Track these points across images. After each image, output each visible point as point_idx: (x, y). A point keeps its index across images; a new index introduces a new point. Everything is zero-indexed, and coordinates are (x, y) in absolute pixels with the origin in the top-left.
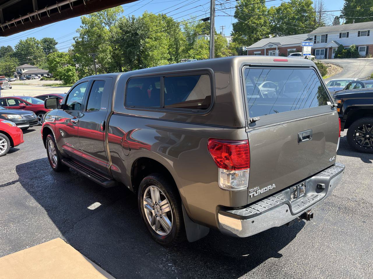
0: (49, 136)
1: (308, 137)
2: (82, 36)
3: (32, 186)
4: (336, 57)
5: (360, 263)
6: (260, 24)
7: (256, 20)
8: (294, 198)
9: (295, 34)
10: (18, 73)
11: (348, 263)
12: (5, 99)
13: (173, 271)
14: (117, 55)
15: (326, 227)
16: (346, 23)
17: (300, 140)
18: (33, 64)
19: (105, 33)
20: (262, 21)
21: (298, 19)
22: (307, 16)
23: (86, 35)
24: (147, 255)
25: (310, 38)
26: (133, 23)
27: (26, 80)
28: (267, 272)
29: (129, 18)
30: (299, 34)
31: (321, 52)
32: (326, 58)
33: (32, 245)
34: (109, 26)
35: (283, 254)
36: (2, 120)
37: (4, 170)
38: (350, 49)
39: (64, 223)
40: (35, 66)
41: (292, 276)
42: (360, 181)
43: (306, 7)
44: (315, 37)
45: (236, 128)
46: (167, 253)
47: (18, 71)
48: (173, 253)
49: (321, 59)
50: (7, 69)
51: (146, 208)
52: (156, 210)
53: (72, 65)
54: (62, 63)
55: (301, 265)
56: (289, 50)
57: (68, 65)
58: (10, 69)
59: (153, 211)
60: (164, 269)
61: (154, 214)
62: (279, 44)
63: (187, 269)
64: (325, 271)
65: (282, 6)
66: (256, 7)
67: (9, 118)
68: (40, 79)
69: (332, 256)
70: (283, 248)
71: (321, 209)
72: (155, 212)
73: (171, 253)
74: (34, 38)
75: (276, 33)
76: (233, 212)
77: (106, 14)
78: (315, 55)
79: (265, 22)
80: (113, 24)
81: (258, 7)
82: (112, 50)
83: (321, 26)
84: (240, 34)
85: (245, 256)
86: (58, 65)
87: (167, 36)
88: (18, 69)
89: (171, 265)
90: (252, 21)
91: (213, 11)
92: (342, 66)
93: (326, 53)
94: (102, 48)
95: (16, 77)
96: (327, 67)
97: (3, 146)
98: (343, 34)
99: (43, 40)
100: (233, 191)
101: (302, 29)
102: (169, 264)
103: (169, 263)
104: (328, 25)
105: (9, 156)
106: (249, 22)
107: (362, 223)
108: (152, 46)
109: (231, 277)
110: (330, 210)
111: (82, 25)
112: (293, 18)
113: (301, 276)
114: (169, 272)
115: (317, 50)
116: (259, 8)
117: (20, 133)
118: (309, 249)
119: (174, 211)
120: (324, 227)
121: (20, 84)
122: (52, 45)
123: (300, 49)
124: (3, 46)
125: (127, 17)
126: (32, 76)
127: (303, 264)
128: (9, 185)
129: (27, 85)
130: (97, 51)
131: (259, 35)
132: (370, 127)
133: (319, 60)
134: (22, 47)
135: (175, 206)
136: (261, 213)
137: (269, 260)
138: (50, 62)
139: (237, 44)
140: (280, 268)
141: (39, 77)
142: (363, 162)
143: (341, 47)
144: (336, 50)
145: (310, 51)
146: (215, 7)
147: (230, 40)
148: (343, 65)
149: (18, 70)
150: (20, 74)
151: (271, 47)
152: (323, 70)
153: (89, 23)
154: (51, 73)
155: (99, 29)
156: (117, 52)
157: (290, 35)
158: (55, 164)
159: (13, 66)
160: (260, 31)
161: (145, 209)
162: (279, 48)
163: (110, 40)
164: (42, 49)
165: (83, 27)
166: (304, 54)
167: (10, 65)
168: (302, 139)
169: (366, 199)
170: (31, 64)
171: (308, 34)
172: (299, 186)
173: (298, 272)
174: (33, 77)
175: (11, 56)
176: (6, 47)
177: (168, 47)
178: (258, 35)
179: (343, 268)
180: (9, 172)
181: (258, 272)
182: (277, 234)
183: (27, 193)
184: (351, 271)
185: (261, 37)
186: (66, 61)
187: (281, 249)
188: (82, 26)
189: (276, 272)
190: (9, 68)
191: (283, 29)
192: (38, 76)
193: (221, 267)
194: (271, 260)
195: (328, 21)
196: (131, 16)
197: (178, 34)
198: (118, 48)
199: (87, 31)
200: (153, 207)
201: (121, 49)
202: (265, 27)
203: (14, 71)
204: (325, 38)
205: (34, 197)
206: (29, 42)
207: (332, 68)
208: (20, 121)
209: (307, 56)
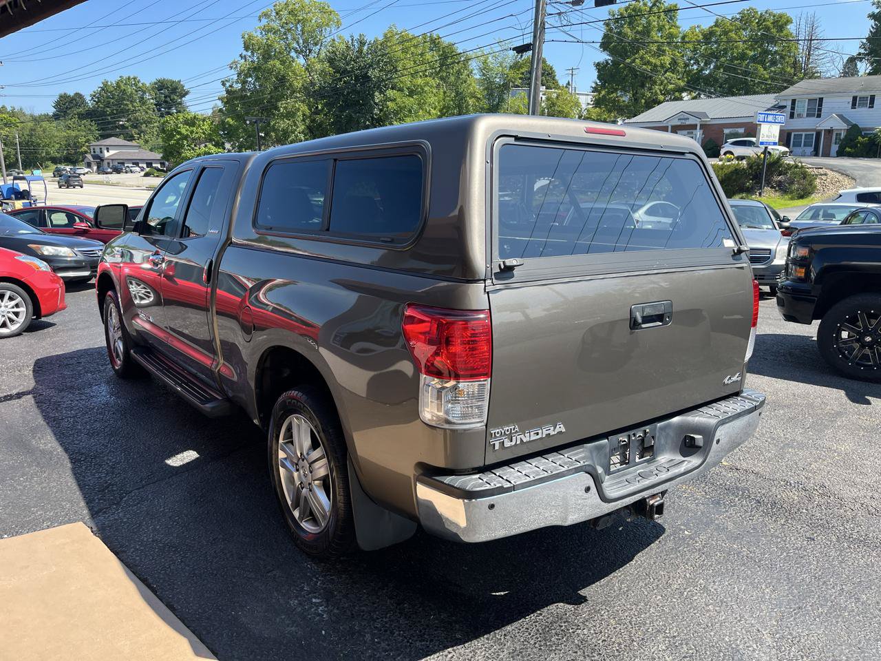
0: (109, 295)
1: (660, 318)
2: (243, 76)
3: (57, 406)
4: (841, 154)
5: (772, 635)
6: (662, 66)
7: (653, 56)
8: (622, 463)
9: (746, 94)
10: (95, 157)
11: (743, 631)
12: (44, 211)
13: (319, 615)
14: (320, 125)
15: (712, 544)
16: (869, 74)
17: (634, 325)
18: (131, 138)
19: (295, 74)
20: (667, 60)
21: (754, 59)
22: (776, 52)
23: (251, 76)
24: (269, 575)
25: (781, 104)
26: (360, 51)
27: (111, 173)
28: (538, 635)
29: (352, 40)
30: (755, 93)
31: (805, 138)
32: (816, 155)
33: (17, 532)
34: (306, 57)
35: (588, 598)
36: (19, 253)
37: (7, 368)
38: (876, 135)
39: (103, 490)
40: (134, 143)
41: (596, 648)
42: (828, 444)
43: (774, 31)
44: (794, 102)
45: (463, 281)
46: (317, 574)
47: (94, 152)
48: (331, 575)
49: (803, 155)
50: (69, 145)
51: (284, 466)
52: (302, 472)
53: (217, 145)
54: (194, 139)
55: (626, 626)
56: (727, 131)
57: (207, 144)
58: (77, 145)
59: (296, 474)
60: (300, 609)
61: (298, 483)
62: (705, 115)
63: (353, 614)
64: (682, 644)
65: (716, 25)
66: (654, 27)
67: (46, 253)
68: (143, 173)
69: (709, 610)
70: (594, 583)
71: (713, 501)
72: (299, 476)
73: (325, 575)
74: (135, 79)
75: (699, 90)
76: (448, 480)
77: (300, 29)
78: (791, 146)
79: (674, 62)
80: (315, 53)
81: (658, 24)
82: (308, 112)
83: (810, 78)
84: (612, 87)
85: (497, 594)
86: (185, 142)
87: (438, 86)
88: (96, 148)
89: (318, 601)
90: (642, 58)
91: (539, 28)
92: (854, 176)
93: (819, 144)
94: (285, 108)
95: (89, 165)
96: (817, 175)
97: (17, 314)
98: (860, 98)
99: (155, 83)
100: (451, 430)
101: (763, 83)
102: (314, 600)
103: (315, 598)
104: (828, 75)
105: (28, 338)
106: (634, 61)
107: (805, 542)
108: (401, 109)
109: (449, 639)
110: (735, 505)
111: (244, 53)
112: (743, 56)
113: (617, 650)
114: (309, 617)
115: (795, 135)
116: (660, 29)
117: (58, 285)
118: (656, 591)
119: (334, 474)
120: (707, 544)
121: (97, 183)
122: (176, 98)
123: (752, 130)
124: (65, 94)
125: (347, 38)
126: (126, 165)
127: (631, 624)
128: (8, 400)
129: (113, 185)
130: (274, 114)
131: (658, 91)
132: (875, 316)
133: (798, 159)
134: (108, 97)
135: (337, 464)
136: (513, 488)
137: (553, 607)
138: (167, 134)
139: (604, 111)
140: (572, 629)
141: (142, 169)
142: (849, 401)
143: (854, 130)
144: (842, 137)
145: (777, 135)
146: (546, 20)
147: (589, 102)
148: (857, 173)
149: (94, 149)
150: (99, 160)
151: (684, 121)
152: (805, 182)
153: (259, 49)
154: (168, 161)
155: (283, 63)
156: (318, 118)
157: (733, 94)
158: (120, 360)
159: (84, 140)
160: (661, 84)
161: (281, 470)
162: (702, 126)
163: (305, 89)
164: (152, 104)
165: (245, 56)
166: (760, 141)
167: (76, 137)
168: (640, 320)
169: (831, 486)
170: (125, 139)
171: (776, 95)
172: (634, 435)
173: (613, 640)
174: (128, 167)
175: (82, 116)
176: (72, 94)
177: (439, 114)
178: (656, 94)
179: (726, 642)
180: (17, 373)
181: (519, 633)
182: (589, 550)
183: (40, 420)
184: (746, 652)
185: (661, 97)
186: (204, 133)
187: (589, 584)
188: (243, 55)
189: (560, 637)
190: (75, 144)
191: (716, 80)
192: (140, 165)
193: (434, 615)
194: (557, 608)
195: (829, 65)
196: (356, 37)
197: (465, 82)
198: (323, 109)
199: (255, 68)
200: (297, 464)
201: (329, 112)
202: (673, 73)
203: (86, 152)
204: (817, 106)
205: (53, 431)
206: (123, 87)
207: (828, 180)
208: (71, 261)
209: (770, 147)
